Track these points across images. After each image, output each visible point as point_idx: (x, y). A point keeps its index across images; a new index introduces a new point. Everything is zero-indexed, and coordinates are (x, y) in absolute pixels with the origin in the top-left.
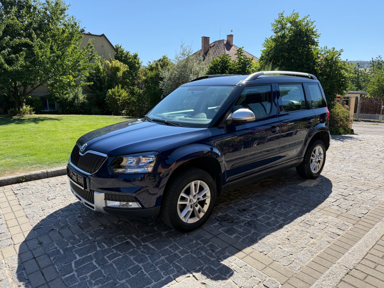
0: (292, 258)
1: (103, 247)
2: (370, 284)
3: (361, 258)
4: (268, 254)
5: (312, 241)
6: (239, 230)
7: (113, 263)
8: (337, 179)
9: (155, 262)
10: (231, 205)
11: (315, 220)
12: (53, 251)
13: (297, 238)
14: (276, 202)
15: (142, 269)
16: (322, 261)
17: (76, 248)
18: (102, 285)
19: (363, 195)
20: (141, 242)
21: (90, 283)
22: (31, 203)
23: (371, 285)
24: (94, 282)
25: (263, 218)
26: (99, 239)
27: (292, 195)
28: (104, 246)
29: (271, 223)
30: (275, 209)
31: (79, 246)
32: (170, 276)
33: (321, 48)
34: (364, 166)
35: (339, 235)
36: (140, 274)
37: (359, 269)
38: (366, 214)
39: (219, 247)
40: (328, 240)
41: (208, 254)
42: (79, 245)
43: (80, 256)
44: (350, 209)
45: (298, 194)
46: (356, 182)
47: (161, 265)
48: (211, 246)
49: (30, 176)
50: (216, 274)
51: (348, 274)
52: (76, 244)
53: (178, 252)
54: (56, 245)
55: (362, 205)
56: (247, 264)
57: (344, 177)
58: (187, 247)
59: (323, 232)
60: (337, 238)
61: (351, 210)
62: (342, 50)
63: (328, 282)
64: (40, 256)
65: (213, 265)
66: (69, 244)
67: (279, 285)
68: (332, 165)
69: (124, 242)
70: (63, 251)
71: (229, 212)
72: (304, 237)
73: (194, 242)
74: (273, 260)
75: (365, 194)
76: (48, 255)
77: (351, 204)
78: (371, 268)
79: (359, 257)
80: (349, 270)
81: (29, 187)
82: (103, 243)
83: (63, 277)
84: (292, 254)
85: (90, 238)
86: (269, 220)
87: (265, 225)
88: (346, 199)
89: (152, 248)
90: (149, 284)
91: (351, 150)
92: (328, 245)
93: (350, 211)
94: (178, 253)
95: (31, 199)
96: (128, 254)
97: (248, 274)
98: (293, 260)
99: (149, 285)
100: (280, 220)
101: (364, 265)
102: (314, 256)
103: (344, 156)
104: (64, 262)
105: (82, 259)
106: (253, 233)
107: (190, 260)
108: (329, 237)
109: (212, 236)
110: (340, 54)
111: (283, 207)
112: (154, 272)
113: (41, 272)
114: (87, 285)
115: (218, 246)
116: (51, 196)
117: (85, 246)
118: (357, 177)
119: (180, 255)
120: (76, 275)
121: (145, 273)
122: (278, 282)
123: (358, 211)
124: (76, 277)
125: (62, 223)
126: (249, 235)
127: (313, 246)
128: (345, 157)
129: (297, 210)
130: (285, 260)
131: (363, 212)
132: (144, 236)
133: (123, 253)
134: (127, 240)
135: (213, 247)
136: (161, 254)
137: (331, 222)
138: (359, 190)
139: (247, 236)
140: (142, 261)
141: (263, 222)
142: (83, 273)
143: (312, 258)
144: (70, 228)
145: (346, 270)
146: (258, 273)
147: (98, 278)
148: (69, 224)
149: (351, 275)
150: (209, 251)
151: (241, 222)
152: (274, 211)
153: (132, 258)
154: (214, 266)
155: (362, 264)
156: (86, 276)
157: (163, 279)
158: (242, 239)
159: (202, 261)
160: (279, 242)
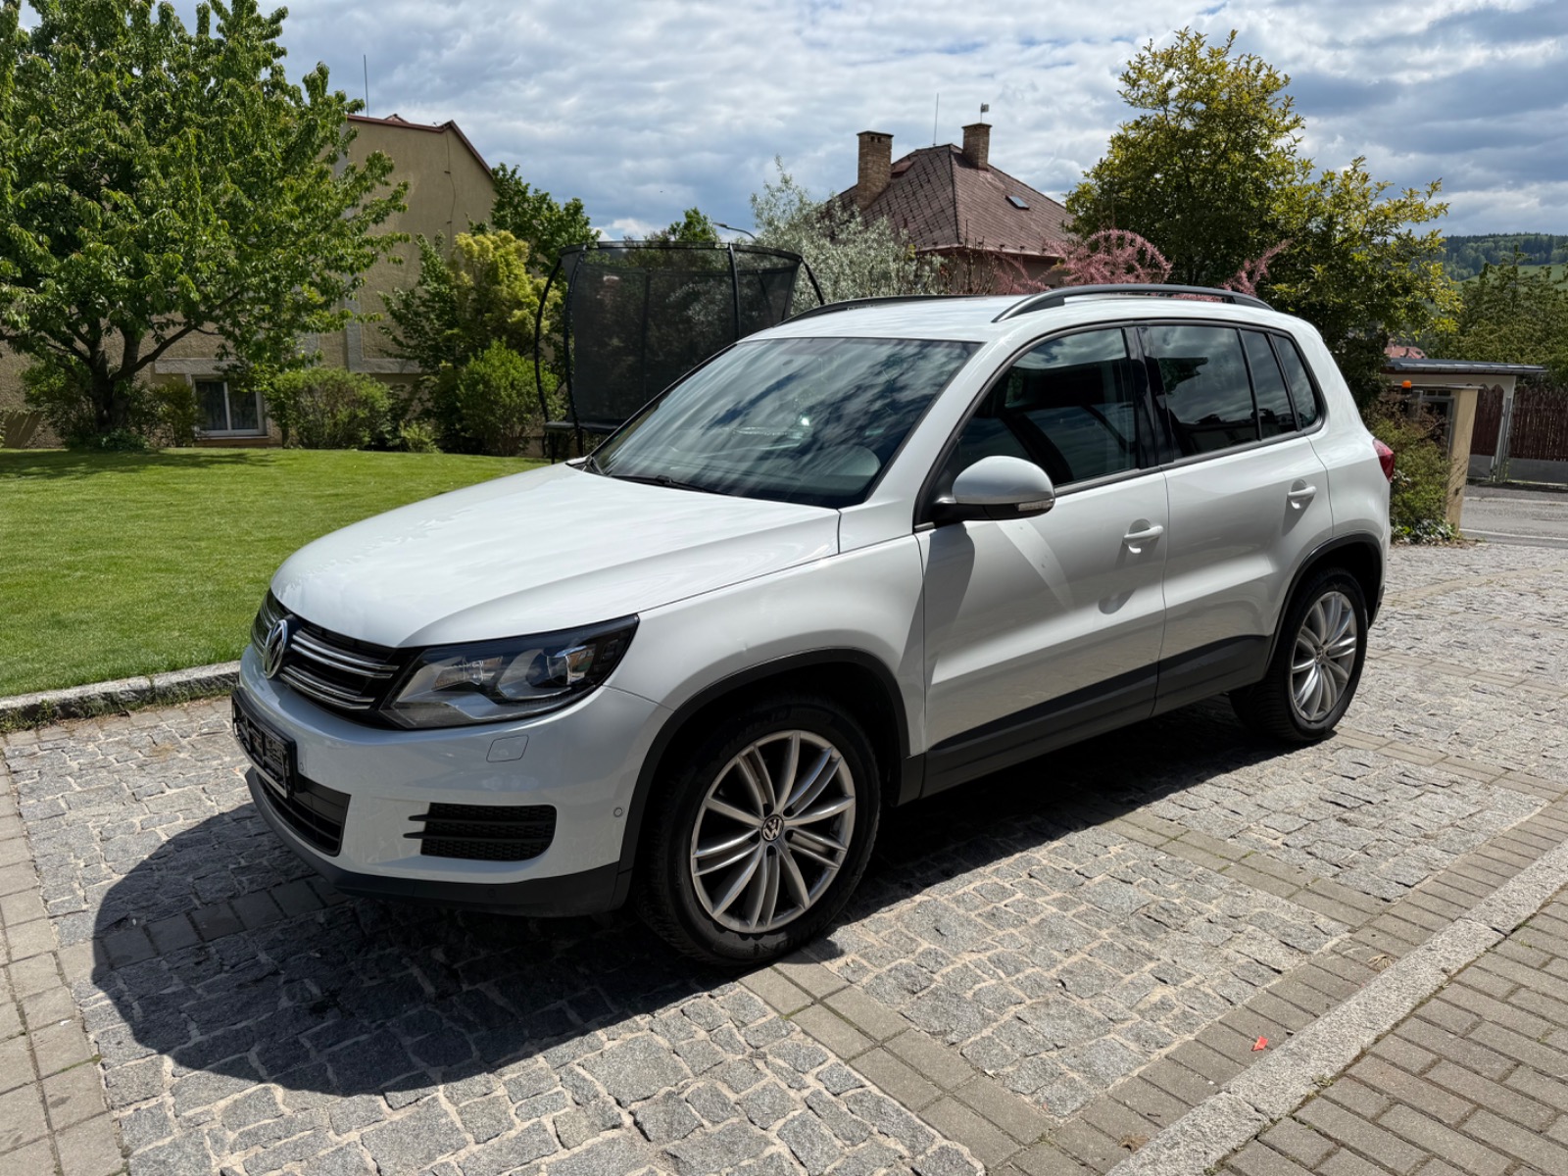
0: (1059, 1062)
1: (303, 995)
3: (1331, 1075)
4: (963, 1043)
5: (1159, 993)
6: (872, 938)
7: (329, 1061)
9: (497, 1063)
11: (1196, 907)
12: (102, 1007)
13: (1098, 982)
16: (1183, 1077)
17: (196, 996)
19: (1424, 805)
20: (461, 980)
22: (66, 809)
25: (980, 893)
26: (298, 962)
28: (310, 992)
31: (209, 989)
32: (540, 1123)
35: (1279, 972)
36: (424, 1109)
37: (1309, 1118)
38: (1417, 886)
39: (768, 1008)
40: (1226, 992)
41: (715, 1035)
42: (214, 983)
44: (1355, 861)
46: (1410, 748)
50: (728, 1118)
52: (202, 980)
53: (599, 1023)
54: (121, 984)
55: (1407, 850)
58: (639, 1006)
59: (1216, 958)
60: (1267, 986)
61: (1357, 865)
64: (47, 1026)
65: (725, 1081)
70: (143, 1007)
74: (979, 1070)
75: (1437, 800)
76: (82, 1023)
77: (1365, 843)
78: (1359, 1115)
80: (1267, 1122)
81: (71, 745)
82: (307, 980)
84: (1060, 1048)
85: (263, 957)
86: (1001, 900)
88: (1345, 821)
89: (498, 1006)
90: (449, 1149)
92: (1222, 1012)
93: (1352, 872)
94: (597, 1030)
95: (66, 794)
96: (398, 1027)
97: (859, 1125)
98: (1060, 1071)
99: (450, 1154)
100: (1048, 903)
101: (1335, 1102)
102: (1152, 1057)
105: (207, 1041)
106: (921, 954)
107: (640, 1056)
108: (1235, 979)
113: (40, 1090)
114: (204, 1149)
115: (766, 1002)
116: (151, 782)
118: (1420, 729)
119: (604, 1038)
120: (171, 1108)
121: (445, 1105)
122: (976, 1163)
123: (1385, 873)
124: (170, 1114)
125: (166, 893)
126: (904, 961)
127: (1159, 1014)
128: (1392, 643)
129: (1130, 863)
130: (1026, 1068)
131: (1404, 877)
132: (478, 953)
133: (378, 1022)
137: (1261, 915)
140: (445, 1055)
142: (202, 1098)
145: (1253, 1123)
146: (904, 1119)
147: (255, 1122)
149: (1268, 1145)
150: (725, 1026)
153: (407, 1042)
158: (872, 975)
159: (685, 1066)
160: (1020, 994)
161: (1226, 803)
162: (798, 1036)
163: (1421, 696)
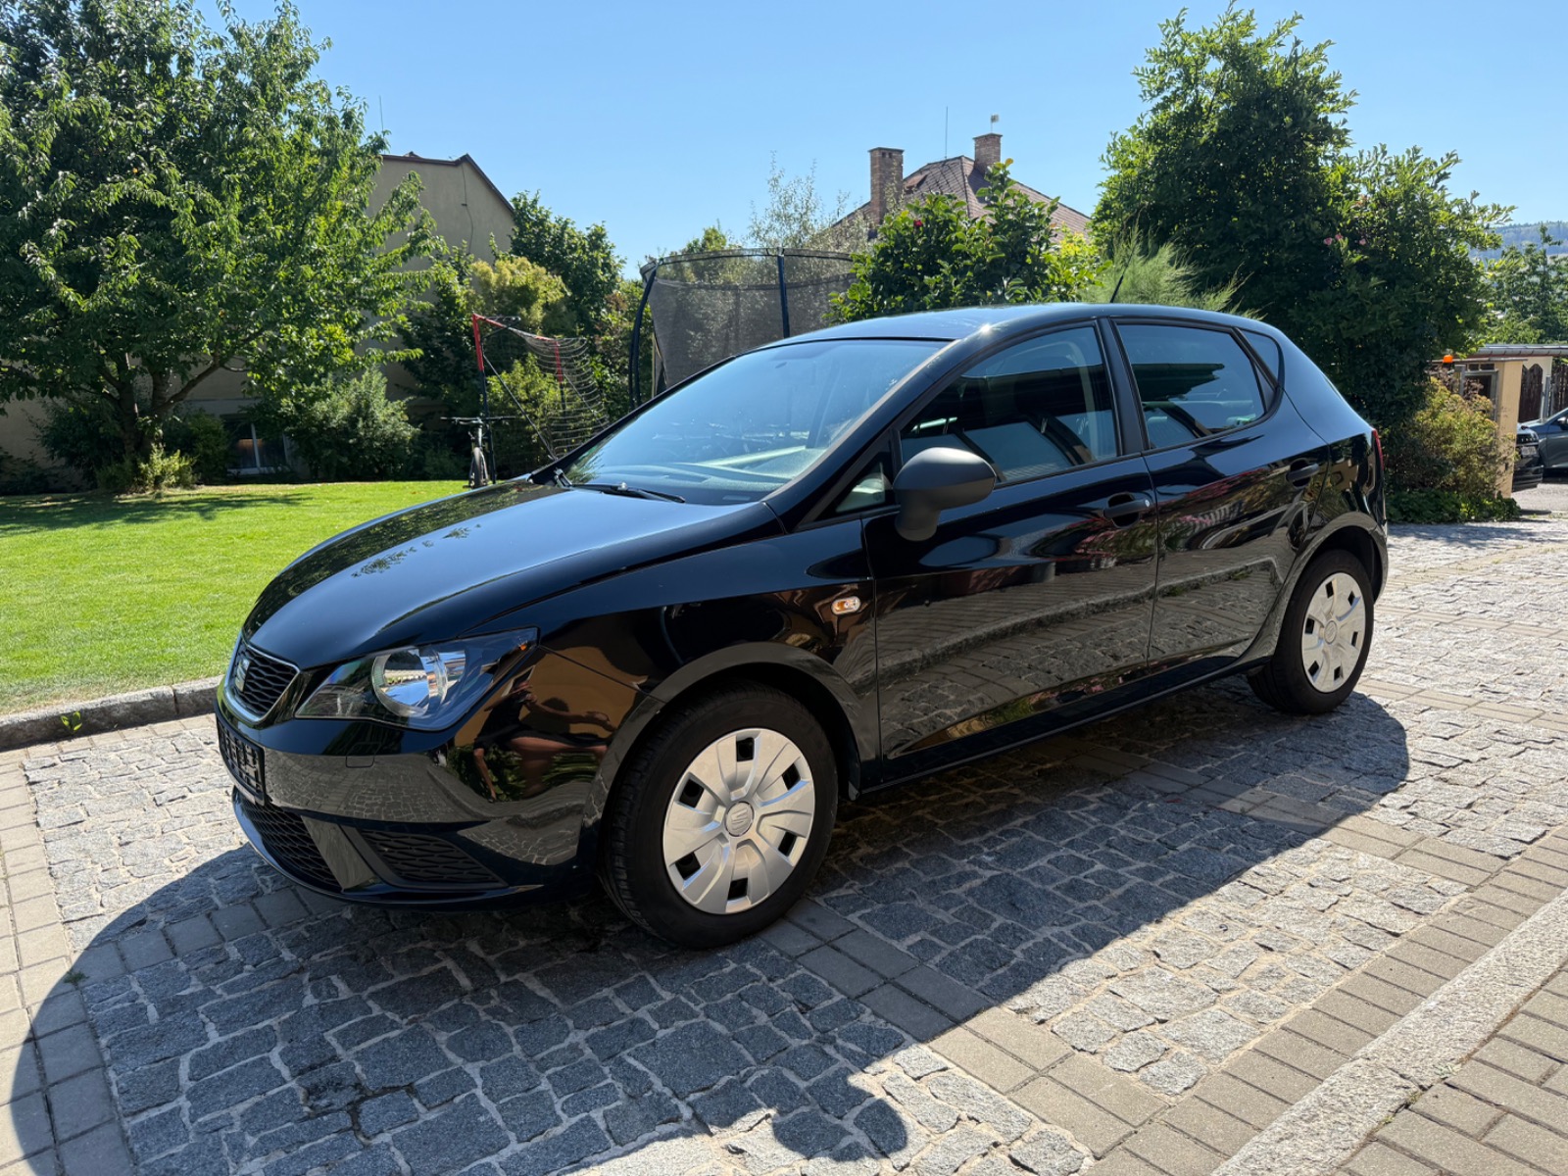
0: (1163, 1037)
1: (329, 992)
2: (1510, 1155)
3: (1481, 1036)
4: (1053, 1021)
5: (1266, 960)
6: (942, 915)
7: (357, 1059)
8: (1414, 699)
9: (540, 1056)
10: (919, 813)
11: (1294, 871)
12: (115, 1010)
13: (1195, 951)
14: (1125, 798)
15: (476, 1086)
16: (1304, 1049)
17: (215, 997)
18: (283, 1155)
19: (1528, 763)
20: (497, 971)
21: (238, 1148)
22: (85, 816)
23: (1519, 1159)
24: (256, 1140)
25: (1055, 865)
26: (324, 958)
27: (1202, 767)
28: (336, 989)
29: (1087, 884)
30: (1114, 827)
31: (229, 989)
32: (589, 1118)
33: (1361, 156)
34: (1545, 641)
35: (1396, 935)
36: (462, 1107)
37: (1464, 1083)
38: (1537, 843)
39: (834, 990)
40: (1341, 956)
41: (777, 1019)
42: (234, 983)
43: (223, 1029)
44: (1461, 820)
45: (1232, 761)
46: (1501, 707)
47: (559, 1068)
48: (804, 984)
49: (103, 710)
50: (797, 1108)
51: (1407, 1106)
52: (222, 980)
53: (649, 1011)
54: (136, 987)
55: (1518, 805)
56: (949, 1065)
57: (1448, 690)
58: (693, 992)
59: (1323, 921)
60: (1385, 949)
61: (1464, 824)
62: (1452, 156)
63: (1306, 1146)
64: (57, 1032)
65: (792, 1068)
66: (194, 981)
67: (1081, 1159)
68: (1399, 640)
69: (425, 972)
70: (158, 1010)
71: (905, 841)
72: (1231, 946)
73: (727, 970)
74: (1074, 1047)
75: (1541, 756)
76: (92, 1027)
77: (1469, 801)
78: (1522, 1079)
79: (1468, 1027)
80: (1414, 1088)
81: (93, 754)
82: (334, 978)
83: (129, 1119)
84: (1162, 1022)
85: (287, 955)
86: (1080, 872)
87: (1058, 893)
88: (1446, 781)
89: (539, 997)
90: (491, 1149)
91: (1492, 578)
92: (1336, 978)
93: (1460, 830)
94: (648, 1018)
95: (86, 802)
96: (431, 1022)
97: (945, 1110)
98: (1164, 1046)
99: (491, 1154)
100: (1131, 873)
101: (1491, 1065)
102: (1266, 1028)
103: (1461, 605)
104: (150, 1058)
105: (226, 1042)
106: (998, 929)
107: (695, 1044)
108: (1348, 944)
109: (813, 942)
110: (1445, 176)
111: (1152, 815)
112: (524, 1099)
113: (46, 1099)
114: (222, 1155)
115: (831, 984)
116: (171, 789)
117: (253, 991)
118: (1507, 688)
119: (656, 1026)
120: (187, 1113)
121: (485, 1102)
122: (1081, 1147)
123: (1497, 830)
124: (186, 1119)
125: (185, 894)
126: (980, 937)
127: (1268, 982)
128: (1463, 609)
129: (1216, 830)
130: (1126, 1044)
131: (1519, 833)
132: (517, 944)
133: (410, 1017)
134: (438, 961)
135: (808, 991)
136: (570, 1023)
137: (1368, 877)
138: (1515, 740)
139: (968, 941)
140: (483, 1050)
141: (1053, 880)
142: (219, 1102)
143: (1255, 1036)
144: (214, 914)
145: (1402, 1091)
146: (994, 1103)
147: (277, 1125)
148: (211, 901)
149: (1422, 1114)
150: (788, 1009)
151: (952, 881)
152: (1106, 832)
153: (442, 1037)
154: (798, 1074)
155: (1484, 1062)
156: (229, 1117)
157: (559, 1130)
158: (945, 953)
159: (745, 1053)
162: (867, 1019)
163: (1504, 657)
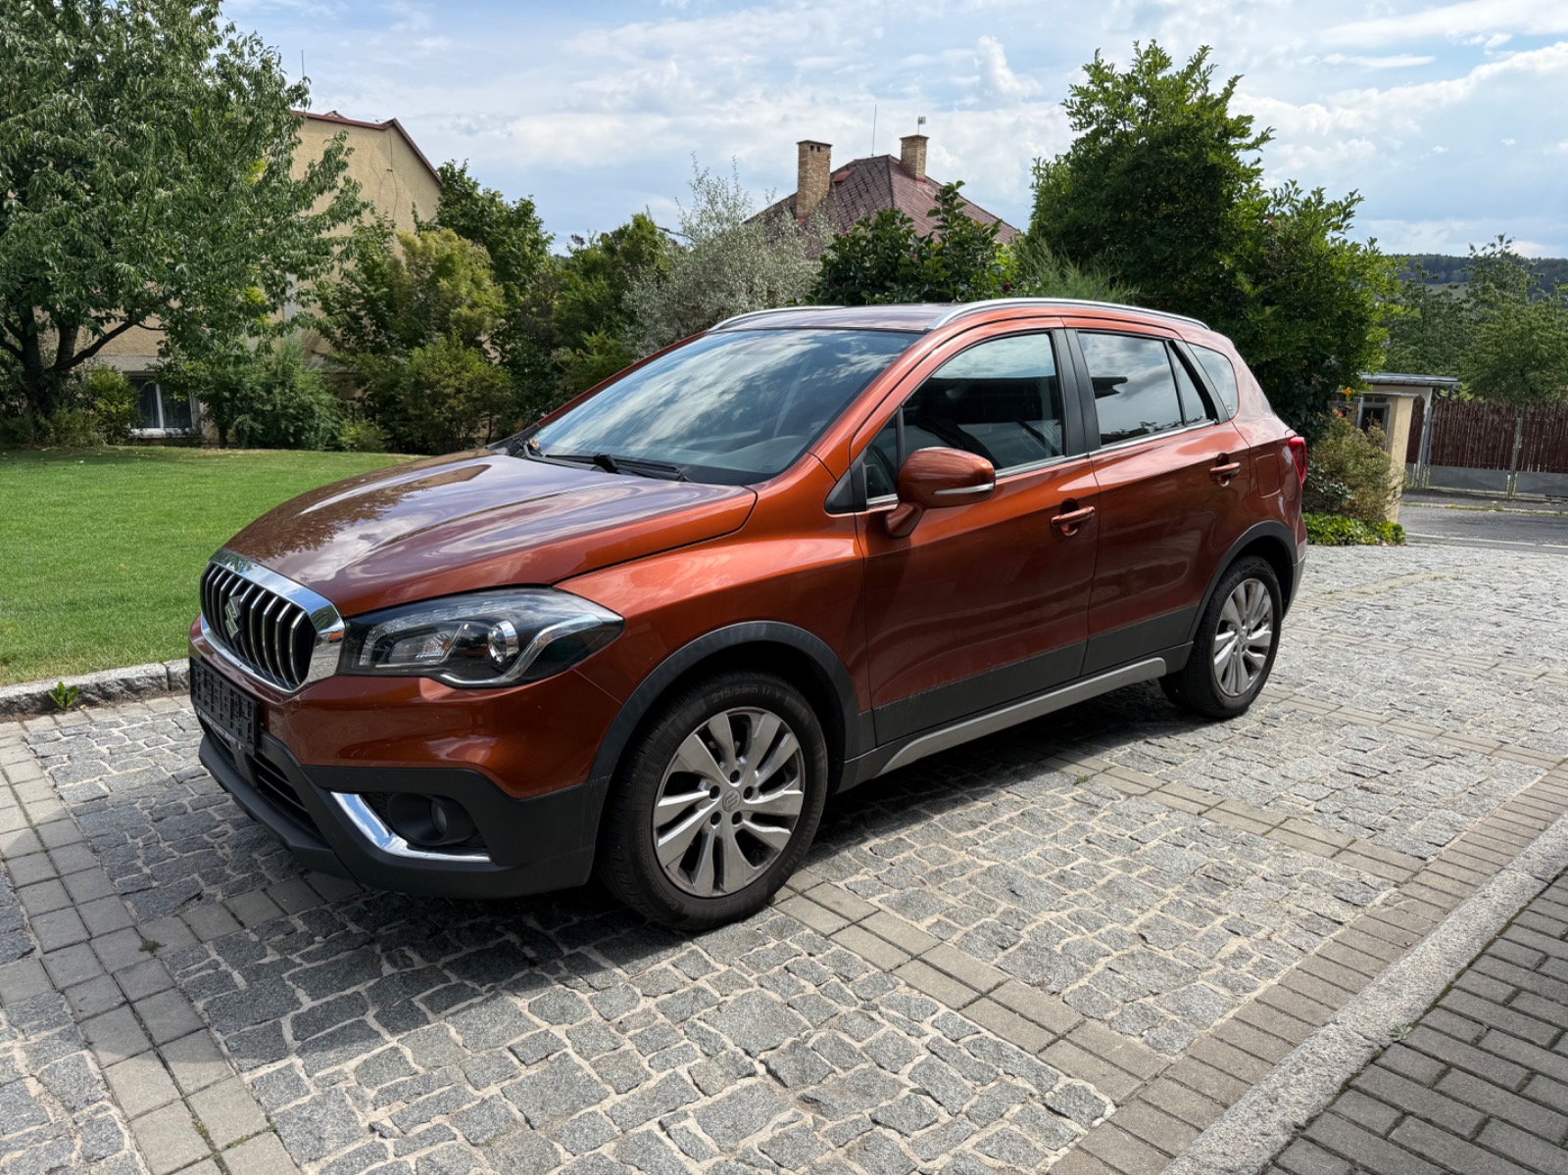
0: (1158, 1006)
1: (404, 962)
2: (1456, 1099)
3: (1424, 1006)
4: (1064, 992)
5: (1234, 944)
6: (950, 900)
7: (448, 1022)
8: (1335, 714)
9: (617, 1020)
10: (915, 808)
11: (1249, 867)
12: (202, 977)
13: (1176, 934)
14: (1094, 798)
15: (566, 1047)
16: (1275, 1017)
17: (295, 965)
19: (1436, 775)
20: (559, 944)
21: (360, 1099)
22: (108, 792)
24: (375, 1092)
25: (1045, 858)
26: (390, 931)
27: (1157, 772)
28: (411, 959)
29: (1074, 875)
30: (1090, 824)
31: (306, 957)
32: (675, 1073)
35: (1340, 923)
36: (558, 1064)
37: (1416, 1044)
38: (1448, 846)
39: (869, 965)
40: (1297, 942)
41: (824, 989)
42: (309, 953)
43: (314, 996)
44: (1385, 825)
45: (1183, 767)
46: (1405, 724)
48: (841, 960)
49: (98, 687)
50: (857, 1064)
52: (298, 950)
53: (708, 982)
54: (214, 956)
55: (1431, 814)
56: (982, 1029)
57: (1362, 707)
58: (743, 964)
59: (1279, 911)
60: (1332, 935)
61: (1387, 828)
62: (1355, 195)
64: (150, 996)
65: (845, 1032)
66: (269, 951)
67: (1104, 1106)
68: (1316, 658)
69: (491, 944)
70: (244, 977)
71: (907, 832)
73: (770, 946)
74: (1084, 1015)
75: (1448, 769)
76: (184, 993)
77: (1391, 809)
78: (1460, 1040)
79: (1414, 999)
80: (1377, 1047)
81: (94, 729)
82: (406, 950)
83: (246, 1074)
84: (1156, 994)
85: (353, 928)
86: (1067, 864)
88: (1367, 789)
89: (603, 967)
90: (594, 1100)
92: (1296, 959)
93: (1385, 834)
94: (708, 987)
95: (105, 778)
96: (508, 989)
97: (984, 1067)
98: (1160, 1014)
99: (591, 1104)
100: (1111, 865)
101: (1434, 1029)
102: (1242, 1000)
103: (1366, 626)
104: (250, 1020)
105: (321, 1006)
106: (1003, 913)
107: (757, 1010)
108: (1302, 930)
109: (845, 923)
111: (1120, 814)
112: (613, 1057)
113: (158, 1055)
114: (347, 1106)
115: (865, 959)
116: (189, 766)
117: (331, 960)
118: (1414, 707)
119: (717, 994)
120: (302, 1069)
121: (577, 1059)
122: (1104, 1098)
123: (1416, 835)
124: (302, 1074)
125: (234, 869)
126: (988, 920)
127: (1239, 962)
128: (1369, 632)
129: (1179, 829)
130: (1128, 1013)
131: (1434, 838)
132: (570, 920)
133: (488, 985)
135: (846, 965)
137: (1311, 873)
138: (1423, 755)
139: (979, 923)
140: (563, 1014)
141: (1044, 871)
142: (329, 1059)
143: (1233, 1006)
144: (270, 889)
145: (1366, 1049)
146: (1025, 1061)
147: (391, 1079)
148: (263, 876)
149: (1384, 1067)
150: (832, 981)
151: (956, 870)
152: (1083, 829)
153: (522, 1004)
154: (852, 1037)
155: (1429, 1027)
156: (341, 1073)
157: (652, 1083)
158: (960, 934)
159: (802, 1018)
160: (1105, 946)
161: (1253, 774)
162: (903, 990)
163: (1408, 678)
